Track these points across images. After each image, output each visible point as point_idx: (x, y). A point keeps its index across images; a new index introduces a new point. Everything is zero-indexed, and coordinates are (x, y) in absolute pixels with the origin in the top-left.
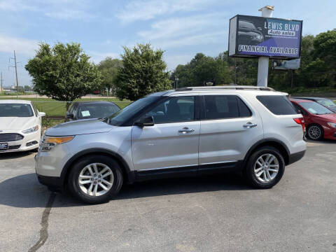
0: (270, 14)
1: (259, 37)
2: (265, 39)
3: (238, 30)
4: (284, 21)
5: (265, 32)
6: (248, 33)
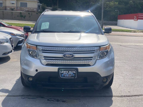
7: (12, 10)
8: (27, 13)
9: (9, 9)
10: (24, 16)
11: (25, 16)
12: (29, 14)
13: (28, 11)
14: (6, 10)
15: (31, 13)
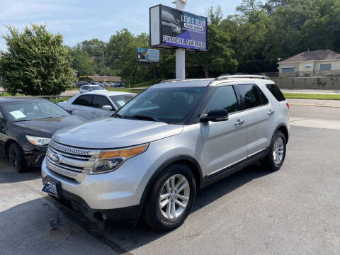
0: (184, 7)
1: (178, 29)
2: (183, 31)
3: (161, 20)
4: (195, 17)
5: (181, 25)
6: (169, 24)
7: (307, 75)
8: (330, 78)
9: (302, 74)
10: (323, 82)
11: (325, 83)
12: (332, 79)
13: (331, 75)
14: (297, 76)
15: (334, 78)
